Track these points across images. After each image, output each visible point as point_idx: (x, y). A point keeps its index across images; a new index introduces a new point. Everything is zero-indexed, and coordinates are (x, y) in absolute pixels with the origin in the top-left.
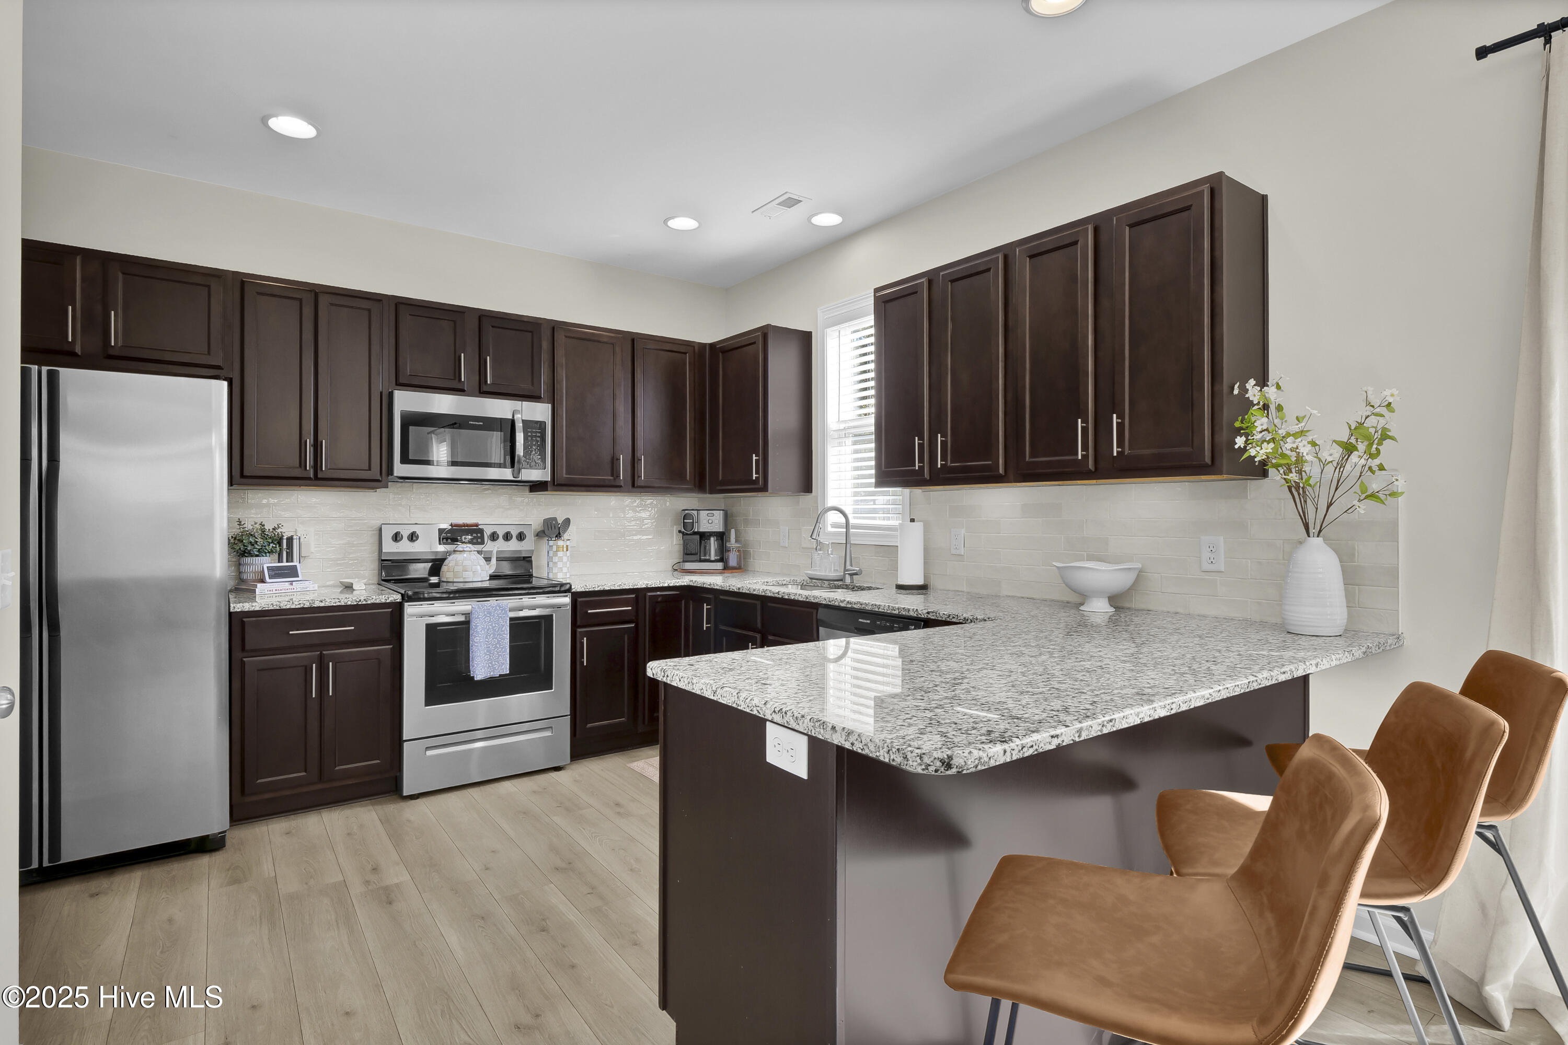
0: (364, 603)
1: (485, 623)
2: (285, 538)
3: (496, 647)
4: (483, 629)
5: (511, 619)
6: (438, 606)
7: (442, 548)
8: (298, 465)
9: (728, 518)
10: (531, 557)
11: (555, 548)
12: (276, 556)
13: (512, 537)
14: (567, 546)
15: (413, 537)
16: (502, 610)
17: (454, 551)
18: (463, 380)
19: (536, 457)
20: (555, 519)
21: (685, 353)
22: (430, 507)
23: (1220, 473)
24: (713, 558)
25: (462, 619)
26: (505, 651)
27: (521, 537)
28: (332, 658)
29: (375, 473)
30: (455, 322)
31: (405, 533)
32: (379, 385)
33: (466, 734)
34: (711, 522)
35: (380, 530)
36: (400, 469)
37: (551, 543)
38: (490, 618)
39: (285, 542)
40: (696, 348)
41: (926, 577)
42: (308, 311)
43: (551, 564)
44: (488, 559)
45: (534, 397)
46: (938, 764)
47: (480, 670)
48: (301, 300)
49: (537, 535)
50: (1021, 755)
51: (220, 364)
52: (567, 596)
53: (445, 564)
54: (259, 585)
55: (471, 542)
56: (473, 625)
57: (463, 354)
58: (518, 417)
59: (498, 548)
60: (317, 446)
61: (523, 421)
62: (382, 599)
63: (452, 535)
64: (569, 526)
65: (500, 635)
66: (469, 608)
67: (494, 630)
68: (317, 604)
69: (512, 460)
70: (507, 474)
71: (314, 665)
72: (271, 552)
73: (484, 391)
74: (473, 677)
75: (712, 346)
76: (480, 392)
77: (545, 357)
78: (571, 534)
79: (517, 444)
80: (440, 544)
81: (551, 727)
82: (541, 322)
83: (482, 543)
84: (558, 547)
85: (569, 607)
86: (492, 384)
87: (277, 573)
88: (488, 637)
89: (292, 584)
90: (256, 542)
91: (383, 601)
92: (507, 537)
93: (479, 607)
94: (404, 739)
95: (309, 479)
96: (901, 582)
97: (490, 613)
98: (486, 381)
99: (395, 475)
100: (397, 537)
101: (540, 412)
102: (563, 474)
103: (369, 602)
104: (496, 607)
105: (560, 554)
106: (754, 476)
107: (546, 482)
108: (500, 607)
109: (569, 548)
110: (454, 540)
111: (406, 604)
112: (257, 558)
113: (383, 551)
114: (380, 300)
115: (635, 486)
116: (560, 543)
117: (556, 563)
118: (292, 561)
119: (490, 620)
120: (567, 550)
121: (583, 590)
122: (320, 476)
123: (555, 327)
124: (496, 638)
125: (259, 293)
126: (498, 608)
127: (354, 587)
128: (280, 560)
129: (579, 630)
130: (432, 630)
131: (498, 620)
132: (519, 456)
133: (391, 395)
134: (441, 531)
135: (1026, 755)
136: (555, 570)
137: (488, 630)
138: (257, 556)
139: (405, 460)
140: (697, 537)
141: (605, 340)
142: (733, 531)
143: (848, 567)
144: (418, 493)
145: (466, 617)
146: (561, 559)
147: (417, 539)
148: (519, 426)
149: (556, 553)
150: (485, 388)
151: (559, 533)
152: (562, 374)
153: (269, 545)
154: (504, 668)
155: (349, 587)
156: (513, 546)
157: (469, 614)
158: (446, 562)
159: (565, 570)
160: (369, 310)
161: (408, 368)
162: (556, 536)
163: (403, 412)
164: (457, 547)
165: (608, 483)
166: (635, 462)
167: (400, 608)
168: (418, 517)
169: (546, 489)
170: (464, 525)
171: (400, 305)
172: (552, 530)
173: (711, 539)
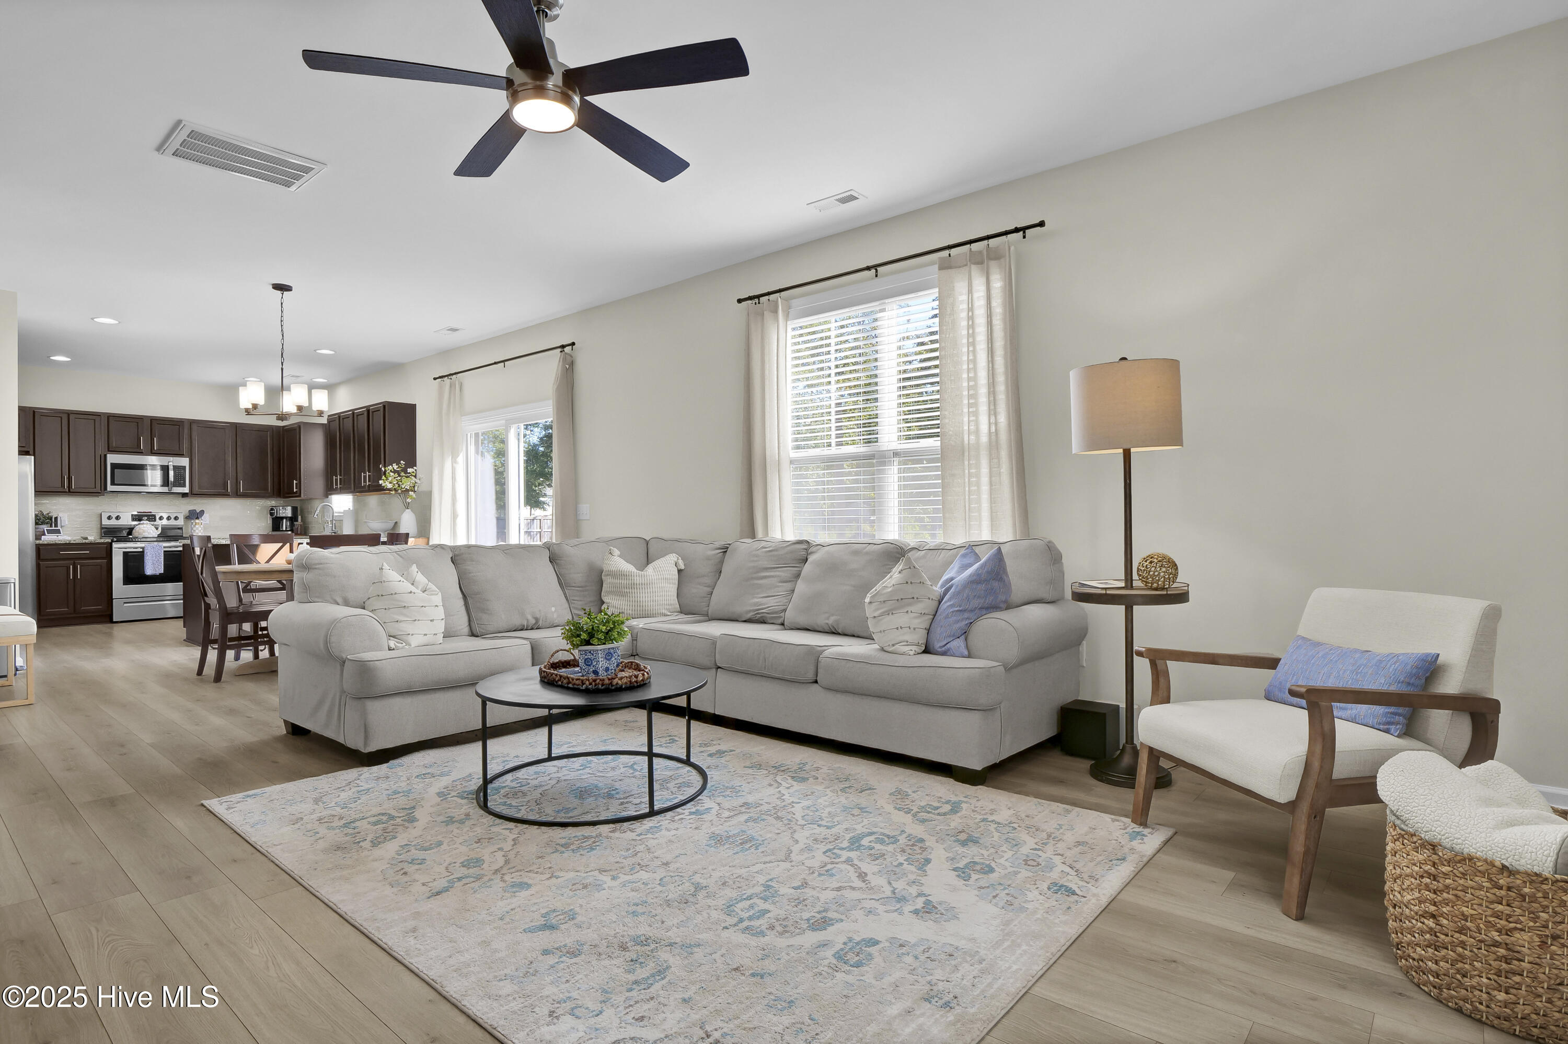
1: (152, 552)
2: (54, 517)
3: (157, 562)
4: (151, 554)
5: (164, 551)
6: (130, 545)
7: (133, 523)
8: (60, 486)
9: (295, 510)
10: (182, 527)
11: (194, 524)
12: (49, 525)
15: (118, 518)
16: (161, 547)
17: (140, 524)
18: (143, 448)
19: (181, 482)
20: (197, 510)
21: (266, 431)
22: (129, 504)
24: (287, 529)
25: (141, 550)
26: (162, 564)
27: (176, 518)
28: (79, 564)
29: (98, 490)
30: (138, 423)
31: (114, 517)
32: (100, 451)
34: (285, 511)
35: (101, 514)
36: (110, 488)
37: (192, 521)
39: (53, 519)
40: (273, 429)
42: (66, 421)
43: (192, 529)
44: (157, 529)
45: (181, 455)
47: (149, 570)
48: (61, 417)
49: (186, 518)
51: (24, 445)
55: (147, 520)
56: (145, 552)
57: (142, 436)
58: (170, 464)
59: (163, 523)
60: (70, 478)
61: (173, 466)
62: (102, 541)
63: (138, 518)
65: (159, 557)
66: (145, 545)
67: (156, 555)
68: (72, 542)
69: (168, 483)
70: (165, 489)
71: (71, 566)
72: (47, 523)
75: (283, 427)
76: (151, 453)
77: (186, 436)
78: (206, 516)
79: (170, 476)
80: (132, 521)
82: (184, 420)
83: (155, 521)
84: (196, 523)
86: (157, 449)
87: (51, 531)
88: (153, 557)
89: (58, 536)
90: (40, 519)
92: (169, 518)
93: (150, 545)
94: (113, 598)
95: (66, 492)
97: (155, 548)
98: (154, 449)
99: (107, 490)
100: (109, 518)
101: (184, 462)
102: (196, 490)
104: (158, 546)
105: (197, 526)
106: (295, 490)
107: (187, 493)
109: (204, 522)
110: (140, 520)
111: (114, 543)
112: (40, 525)
113: (102, 523)
114: (99, 415)
115: (237, 494)
116: (197, 521)
117: (195, 529)
118: (57, 527)
119: (154, 551)
122: (71, 491)
123: (192, 422)
124: (157, 558)
125: (41, 415)
127: (89, 538)
128: (51, 526)
130: (126, 555)
131: (158, 551)
132: (172, 481)
133: (105, 456)
134: (132, 515)
137: (153, 555)
139: (113, 483)
140: (279, 520)
142: (298, 516)
144: (119, 499)
146: (198, 529)
147: (120, 519)
148: (171, 468)
149: (195, 526)
150: (153, 452)
152: (196, 444)
153: (46, 520)
154: (160, 570)
155: (87, 538)
156: (172, 522)
157: (144, 548)
158: (135, 528)
160: (95, 420)
161: (114, 444)
162: (196, 518)
163: (111, 464)
164: (142, 522)
165: (222, 493)
166: (237, 483)
167: (111, 544)
168: (120, 508)
169: (188, 497)
170: (144, 512)
171: (110, 417)
172: (194, 515)
173: (285, 520)
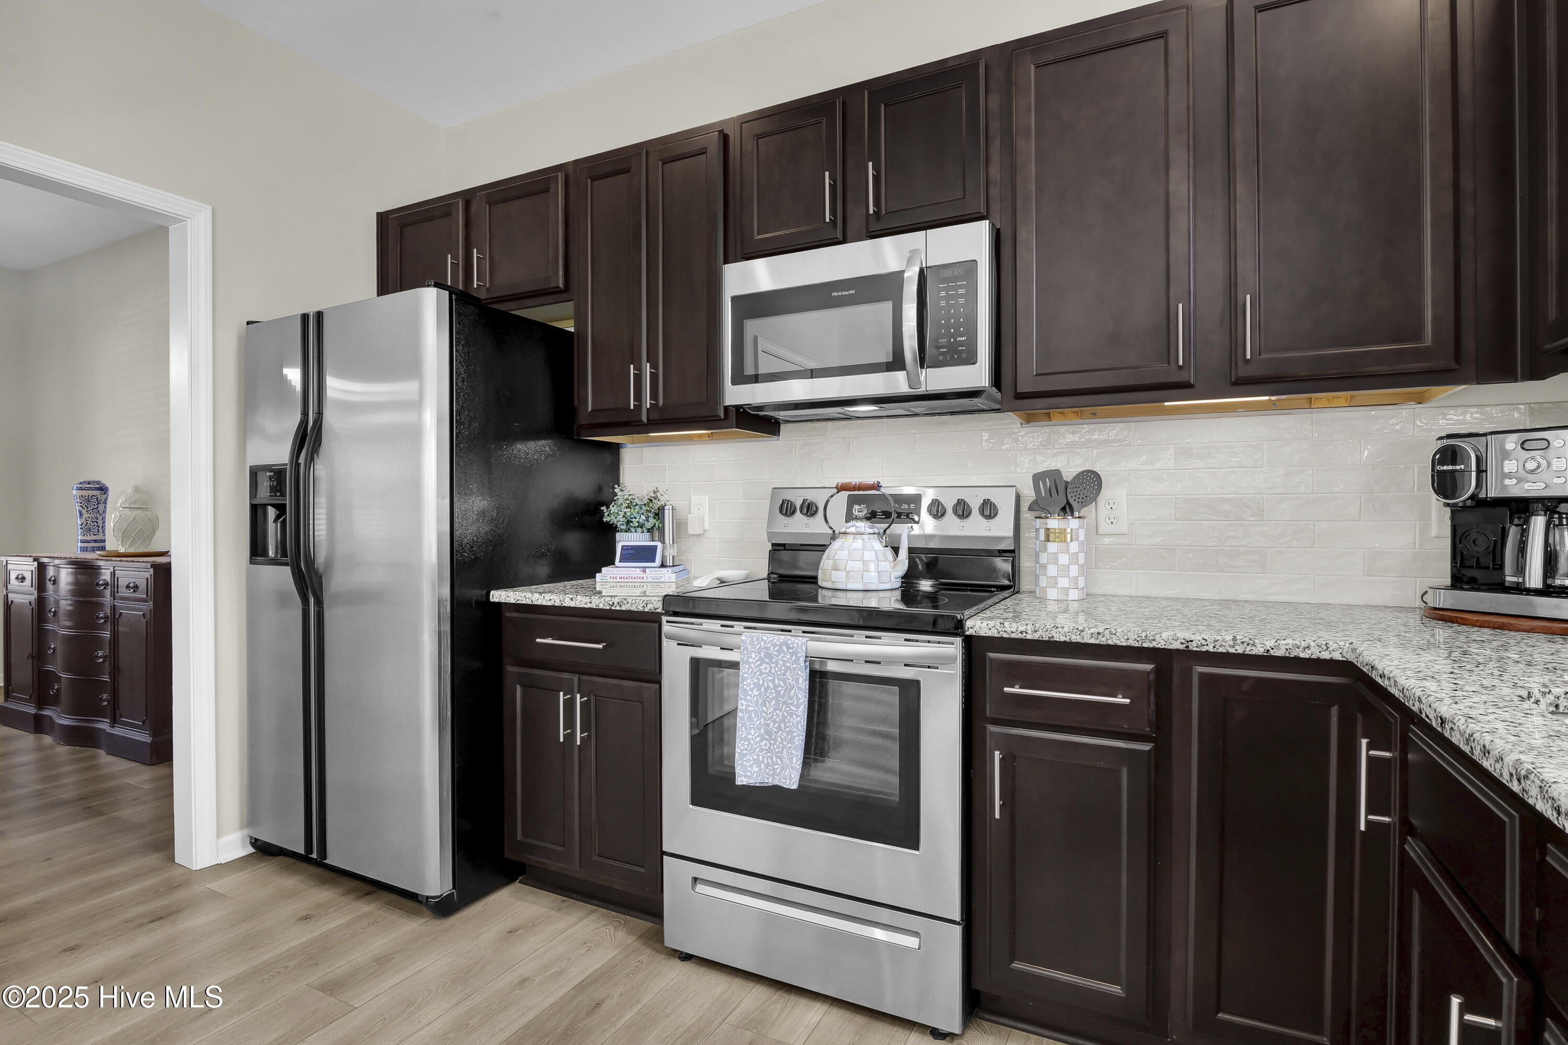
0: (618, 608)
1: (761, 675)
3: (779, 728)
4: (757, 686)
13: (970, 511)
15: (808, 509)
16: (792, 654)
17: (843, 533)
27: (988, 510)
30: (822, 123)
36: (733, 394)
37: (1038, 523)
38: (771, 667)
44: (895, 553)
47: (748, 768)
52: (953, 644)
54: (604, 569)
64: (1096, 487)
67: (778, 693)
74: (736, 775)
88: (767, 704)
92: (961, 511)
97: (769, 656)
102: (1037, 374)
103: (624, 609)
104: (781, 645)
105: (1052, 547)
108: (788, 648)
117: (1044, 567)
119: (770, 671)
120: (1070, 542)
124: (780, 710)
126: (784, 648)
131: (784, 674)
137: (766, 690)
139: (739, 378)
146: (1055, 558)
147: (815, 513)
149: (1044, 546)
151: (1069, 504)
154: (790, 776)
159: (1063, 582)
163: (733, 300)
166: (1233, 316)
167: (660, 623)
172: (1062, 496)
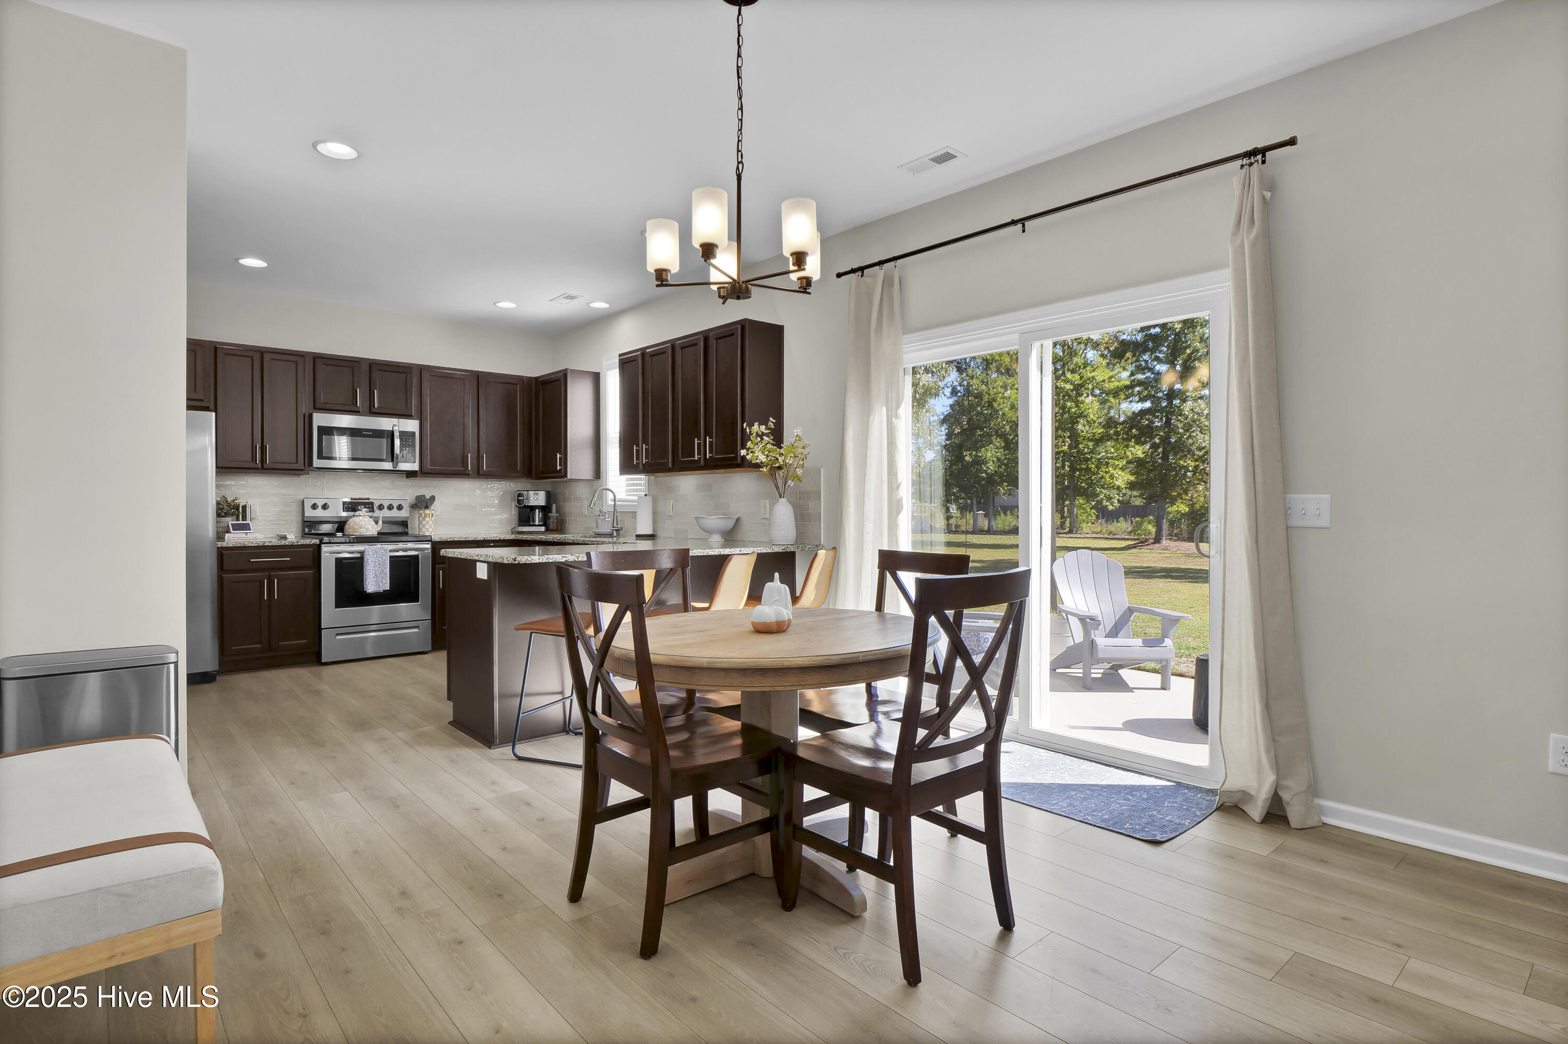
0: (296, 544)
1: (374, 558)
2: (241, 506)
3: (381, 573)
4: (372, 561)
5: (391, 557)
6: (342, 547)
7: (345, 514)
8: (251, 460)
9: (549, 496)
10: (407, 521)
11: (423, 515)
12: (235, 517)
13: (393, 507)
14: (432, 514)
15: (325, 507)
16: (385, 551)
17: (354, 516)
18: (358, 405)
19: (409, 456)
20: (424, 496)
21: (517, 384)
22: (336, 487)
23: (744, 467)
24: (537, 523)
25: (359, 555)
26: (387, 576)
27: (400, 508)
28: (277, 577)
29: (300, 465)
30: (353, 368)
31: (320, 505)
32: (304, 408)
33: (364, 628)
34: (537, 498)
35: (303, 502)
36: (317, 463)
37: (421, 512)
39: (241, 509)
40: (525, 381)
41: (654, 529)
42: (257, 364)
43: (421, 526)
44: (377, 522)
45: (408, 416)
46: (512, 560)
47: (371, 588)
48: (252, 357)
49: (412, 507)
50: (547, 561)
51: (202, 398)
52: (429, 543)
53: (347, 523)
54: (227, 534)
55: (363, 510)
56: (365, 559)
57: (358, 389)
58: (396, 428)
59: (383, 514)
60: (263, 448)
61: (399, 432)
63: (352, 506)
64: (434, 500)
65: (383, 565)
66: (363, 548)
67: (380, 563)
68: (267, 544)
69: (392, 457)
70: (388, 466)
71: (266, 580)
72: (232, 515)
73: (372, 412)
74: (366, 592)
75: (536, 378)
76: (370, 412)
77: (415, 389)
78: (436, 505)
79: (395, 446)
80: (344, 511)
81: (418, 627)
82: (412, 366)
83: (374, 511)
84: (426, 515)
85: (430, 551)
86: (378, 407)
87: (237, 527)
88: (376, 567)
89: (247, 535)
90: (223, 508)
91: (308, 543)
92: (390, 507)
93: (369, 548)
94: (322, 627)
95: (258, 469)
96: (638, 533)
97: (376, 552)
98: (374, 406)
99: (314, 466)
100: (314, 507)
101: (412, 425)
102: (428, 466)
103: (299, 544)
105: (427, 519)
106: (558, 468)
107: (416, 471)
108: (384, 549)
109: (434, 515)
110: (354, 510)
111: (323, 545)
112: (224, 518)
113: (306, 515)
114: (303, 356)
115: (479, 474)
116: (427, 512)
117: (424, 525)
118: (246, 520)
119: (377, 557)
120: (432, 517)
121: (439, 540)
122: (265, 467)
123: (422, 369)
124: (381, 568)
125: (226, 354)
126: (382, 550)
127: (288, 537)
128: (238, 519)
129: (437, 566)
130: (339, 562)
131: (382, 557)
132: (397, 454)
133: (311, 416)
134: (344, 503)
135: (550, 561)
136: (424, 530)
137: (375, 563)
138: (224, 517)
139: (320, 457)
140: (529, 510)
141: (458, 377)
142: (554, 505)
143: (615, 525)
144: (327, 479)
145: (361, 555)
146: (428, 523)
147: (328, 508)
148: (397, 434)
149: (424, 519)
150: (373, 410)
151: (427, 506)
152: (427, 400)
153: (231, 510)
154: (386, 586)
155: (285, 538)
156: (395, 513)
157: (363, 552)
158: (348, 523)
159: (431, 530)
160: (296, 363)
161: (322, 398)
162: (425, 508)
163: (318, 426)
164: (357, 513)
165: (460, 473)
166: (479, 458)
167: (319, 547)
168: (329, 494)
169: (417, 476)
170: (360, 499)
171: (317, 358)
172: (422, 503)
173: (537, 510)
